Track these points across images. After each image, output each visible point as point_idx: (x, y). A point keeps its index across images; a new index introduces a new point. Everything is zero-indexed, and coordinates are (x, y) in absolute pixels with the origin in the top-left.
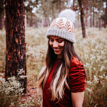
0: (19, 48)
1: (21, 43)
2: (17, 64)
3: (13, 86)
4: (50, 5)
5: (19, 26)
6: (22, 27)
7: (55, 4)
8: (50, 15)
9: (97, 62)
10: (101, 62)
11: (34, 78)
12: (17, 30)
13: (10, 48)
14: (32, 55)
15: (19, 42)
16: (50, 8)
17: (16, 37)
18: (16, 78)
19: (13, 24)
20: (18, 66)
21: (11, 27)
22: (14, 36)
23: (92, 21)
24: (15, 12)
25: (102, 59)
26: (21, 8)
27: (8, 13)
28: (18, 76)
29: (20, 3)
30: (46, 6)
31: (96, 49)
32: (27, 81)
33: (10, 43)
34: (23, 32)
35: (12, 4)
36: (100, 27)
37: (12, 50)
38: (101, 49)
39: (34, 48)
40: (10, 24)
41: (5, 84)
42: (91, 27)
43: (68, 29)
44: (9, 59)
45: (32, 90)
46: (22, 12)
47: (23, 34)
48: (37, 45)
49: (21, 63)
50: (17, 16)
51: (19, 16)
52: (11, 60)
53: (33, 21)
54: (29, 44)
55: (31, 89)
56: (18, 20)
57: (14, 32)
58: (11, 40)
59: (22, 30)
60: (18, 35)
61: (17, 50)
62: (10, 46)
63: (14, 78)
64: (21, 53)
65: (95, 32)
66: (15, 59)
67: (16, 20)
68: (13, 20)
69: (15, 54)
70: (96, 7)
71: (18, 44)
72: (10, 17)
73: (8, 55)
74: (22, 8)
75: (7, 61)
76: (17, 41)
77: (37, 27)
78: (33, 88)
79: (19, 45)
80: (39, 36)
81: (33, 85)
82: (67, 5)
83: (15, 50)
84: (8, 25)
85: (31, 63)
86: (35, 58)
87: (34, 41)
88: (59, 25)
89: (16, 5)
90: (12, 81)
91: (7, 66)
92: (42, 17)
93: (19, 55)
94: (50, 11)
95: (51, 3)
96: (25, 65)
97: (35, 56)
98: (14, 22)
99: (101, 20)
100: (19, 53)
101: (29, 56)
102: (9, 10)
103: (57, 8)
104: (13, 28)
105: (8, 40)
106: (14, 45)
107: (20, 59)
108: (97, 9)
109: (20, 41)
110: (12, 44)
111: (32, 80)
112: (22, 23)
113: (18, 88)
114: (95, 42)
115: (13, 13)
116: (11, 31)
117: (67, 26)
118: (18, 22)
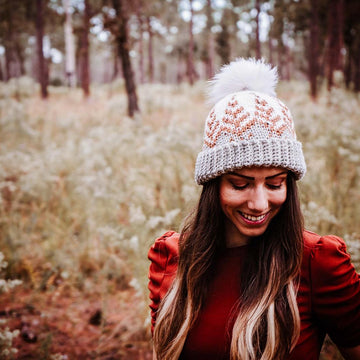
103: (29, 16)
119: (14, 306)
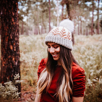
0: (14, 54)
1: (15, 50)
2: (11, 70)
3: (10, 90)
4: (40, 14)
5: (13, 33)
6: (16, 35)
7: (45, 14)
8: (40, 24)
9: (86, 67)
10: (91, 67)
11: (27, 83)
12: (11, 37)
13: (5, 54)
14: (25, 61)
15: (13, 48)
16: (40, 17)
17: (10, 44)
18: (12, 83)
19: (8, 32)
20: (13, 71)
21: (6, 35)
22: (9, 43)
23: (80, 29)
24: (9, 21)
25: (91, 65)
26: (15, 17)
27: (3, 21)
28: (14, 80)
29: (14, 12)
30: (36, 15)
31: (86, 55)
32: (21, 86)
33: (5, 49)
34: (17, 39)
35: (7, 13)
36: (87, 35)
37: (7, 56)
38: (90, 55)
39: (26, 55)
40: (5, 32)
41: (2, 89)
42: (79, 34)
43: (63, 36)
44: (3, 65)
45: (26, 94)
46: (17, 20)
47: (18, 41)
48: (28, 51)
49: (15, 69)
50: (12, 24)
51: (13, 24)
52: (6, 66)
53: (24, 30)
54: (21, 51)
55: (24, 94)
56: (13, 28)
57: (8, 39)
58: (6, 47)
59: (16, 37)
60: (13, 42)
61: (11, 56)
62: (5, 53)
63: (10, 83)
64: (15, 59)
65: (83, 39)
66: (10, 65)
67: (11, 28)
68: (8, 28)
69: (10, 60)
70: (83, 16)
71: (12, 50)
72: (4, 25)
73: (3, 61)
74: (17, 17)
75: (2, 67)
76: (11, 48)
77: (27, 34)
78: (27, 93)
79: (13, 52)
80: (30, 43)
81: (27, 90)
82: (56, 14)
83: (10, 56)
84: (3, 33)
85: (24, 69)
86: (27, 64)
87: (26, 48)
88: (54, 32)
89: (11, 14)
90: (8, 86)
91: (2, 71)
92: (32, 26)
93: (13, 61)
94: (40, 19)
95: (41, 12)
96: (19, 70)
97: (28, 62)
98: (9, 30)
99: (88, 28)
100: (14, 59)
101: (22, 62)
102: (4, 18)
103: (47, 17)
104: (8, 35)
105: (3, 47)
106: (9, 52)
107: (15, 65)
108: (84, 17)
109: (15, 48)
110: (7, 50)
111: (26, 85)
112: (16, 31)
113: (14, 93)
114: (85, 48)
115: (8, 22)
116: (5, 39)
117: (62, 33)
118: (12, 30)
119: (30, 91)
